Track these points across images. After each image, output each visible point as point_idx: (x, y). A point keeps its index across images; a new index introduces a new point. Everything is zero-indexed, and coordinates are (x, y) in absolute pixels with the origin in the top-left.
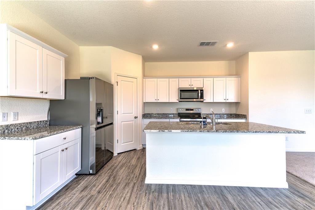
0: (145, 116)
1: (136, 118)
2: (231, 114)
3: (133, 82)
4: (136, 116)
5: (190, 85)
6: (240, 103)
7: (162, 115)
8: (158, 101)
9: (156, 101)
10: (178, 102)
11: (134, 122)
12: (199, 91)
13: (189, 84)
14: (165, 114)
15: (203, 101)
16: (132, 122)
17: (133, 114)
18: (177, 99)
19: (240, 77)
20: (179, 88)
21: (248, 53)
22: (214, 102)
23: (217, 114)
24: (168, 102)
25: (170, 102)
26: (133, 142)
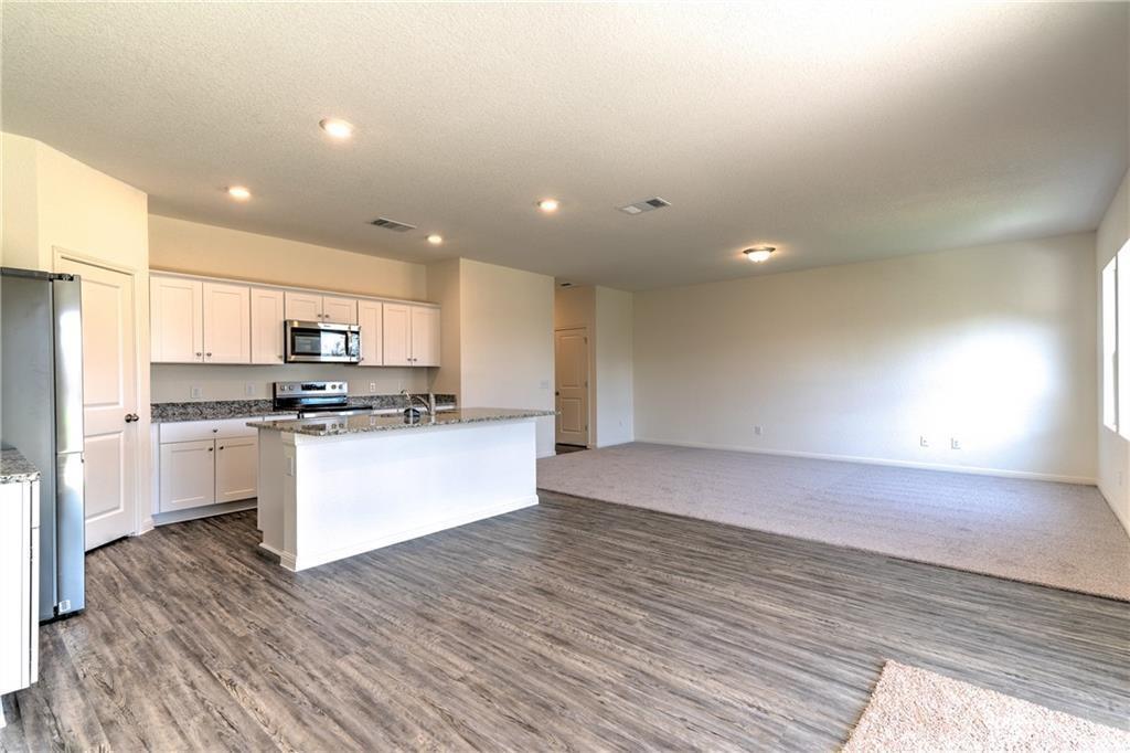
0: (162, 412)
1: (130, 419)
3: (117, 287)
4: (130, 415)
5: (319, 316)
6: (437, 368)
7: (213, 408)
8: (207, 360)
9: (198, 360)
10: (282, 363)
11: (122, 434)
12: (350, 335)
13: (318, 313)
14: (227, 403)
15: (356, 363)
16: (117, 436)
17: (121, 405)
18: (279, 354)
19: (440, 308)
20: (285, 323)
21: (458, 259)
22: (385, 364)
23: (386, 397)
24: (248, 362)
25: (254, 362)
26: (121, 510)
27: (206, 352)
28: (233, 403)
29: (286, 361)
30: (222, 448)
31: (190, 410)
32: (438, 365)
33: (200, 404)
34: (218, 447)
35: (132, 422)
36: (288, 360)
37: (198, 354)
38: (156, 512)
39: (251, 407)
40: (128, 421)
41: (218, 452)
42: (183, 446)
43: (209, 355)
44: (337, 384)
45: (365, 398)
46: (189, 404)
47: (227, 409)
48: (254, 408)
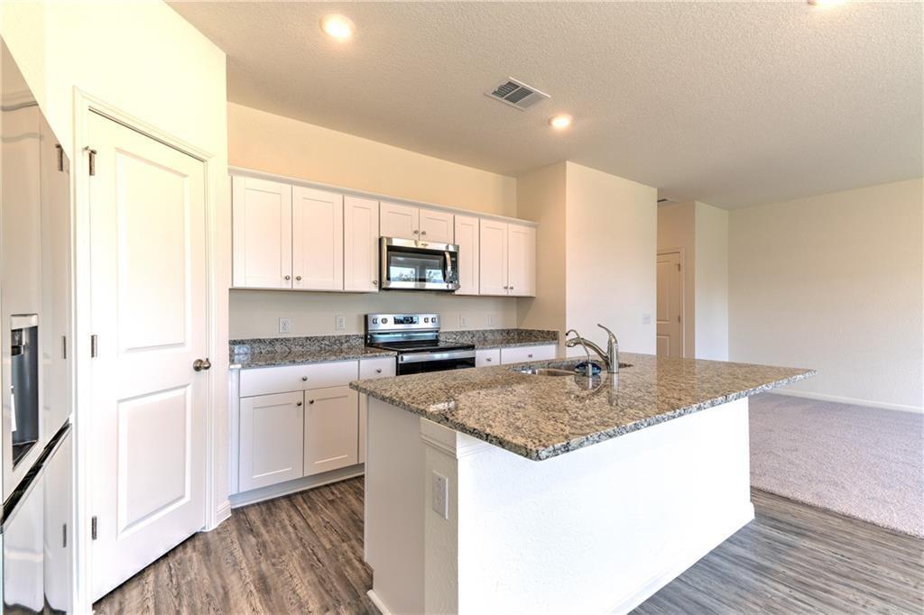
1: (200, 366)
2: (508, 332)
3: (185, 176)
4: (201, 361)
5: (416, 232)
7: (302, 346)
8: (297, 286)
9: (286, 286)
10: (377, 290)
11: (189, 389)
12: (448, 256)
13: (415, 229)
14: (317, 338)
15: (453, 291)
16: (182, 392)
17: (188, 347)
18: (373, 279)
19: (536, 227)
20: (380, 240)
21: (565, 161)
22: (482, 293)
23: (477, 331)
24: (341, 289)
25: (347, 289)
26: (187, 498)
27: (295, 275)
28: (324, 338)
29: (380, 288)
30: (312, 402)
31: (278, 347)
32: (534, 295)
33: (288, 340)
34: (307, 401)
35: (203, 371)
36: (384, 286)
37: (287, 278)
38: (235, 492)
39: (342, 343)
40: (197, 369)
41: (308, 407)
42: (268, 400)
43: (298, 279)
44: (430, 317)
45: (456, 333)
46: (277, 340)
47: (315, 347)
48: (345, 345)
